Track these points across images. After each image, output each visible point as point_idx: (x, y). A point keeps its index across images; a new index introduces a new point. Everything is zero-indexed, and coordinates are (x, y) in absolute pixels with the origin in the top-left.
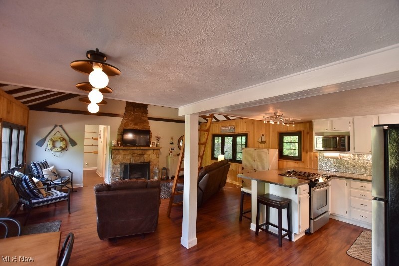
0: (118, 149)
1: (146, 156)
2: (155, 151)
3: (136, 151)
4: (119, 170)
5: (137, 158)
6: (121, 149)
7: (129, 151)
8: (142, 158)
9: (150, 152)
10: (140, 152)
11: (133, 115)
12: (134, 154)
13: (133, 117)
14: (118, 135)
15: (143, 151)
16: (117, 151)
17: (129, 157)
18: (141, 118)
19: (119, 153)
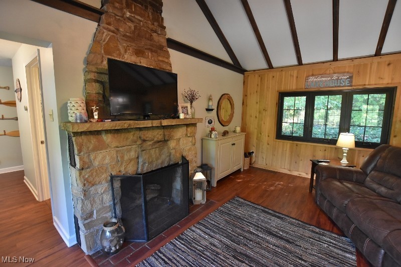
0: (98, 133)
1: (172, 144)
2: (189, 129)
3: (149, 134)
4: (107, 198)
5: (154, 152)
6: (107, 131)
7: (131, 136)
8: (165, 150)
9: (180, 133)
10: (158, 135)
11: (129, 19)
12: (144, 141)
13: (132, 25)
14: (87, 81)
15: (167, 132)
16: (93, 140)
17: (133, 154)
18: (150, 39)
19: (101, 146)
